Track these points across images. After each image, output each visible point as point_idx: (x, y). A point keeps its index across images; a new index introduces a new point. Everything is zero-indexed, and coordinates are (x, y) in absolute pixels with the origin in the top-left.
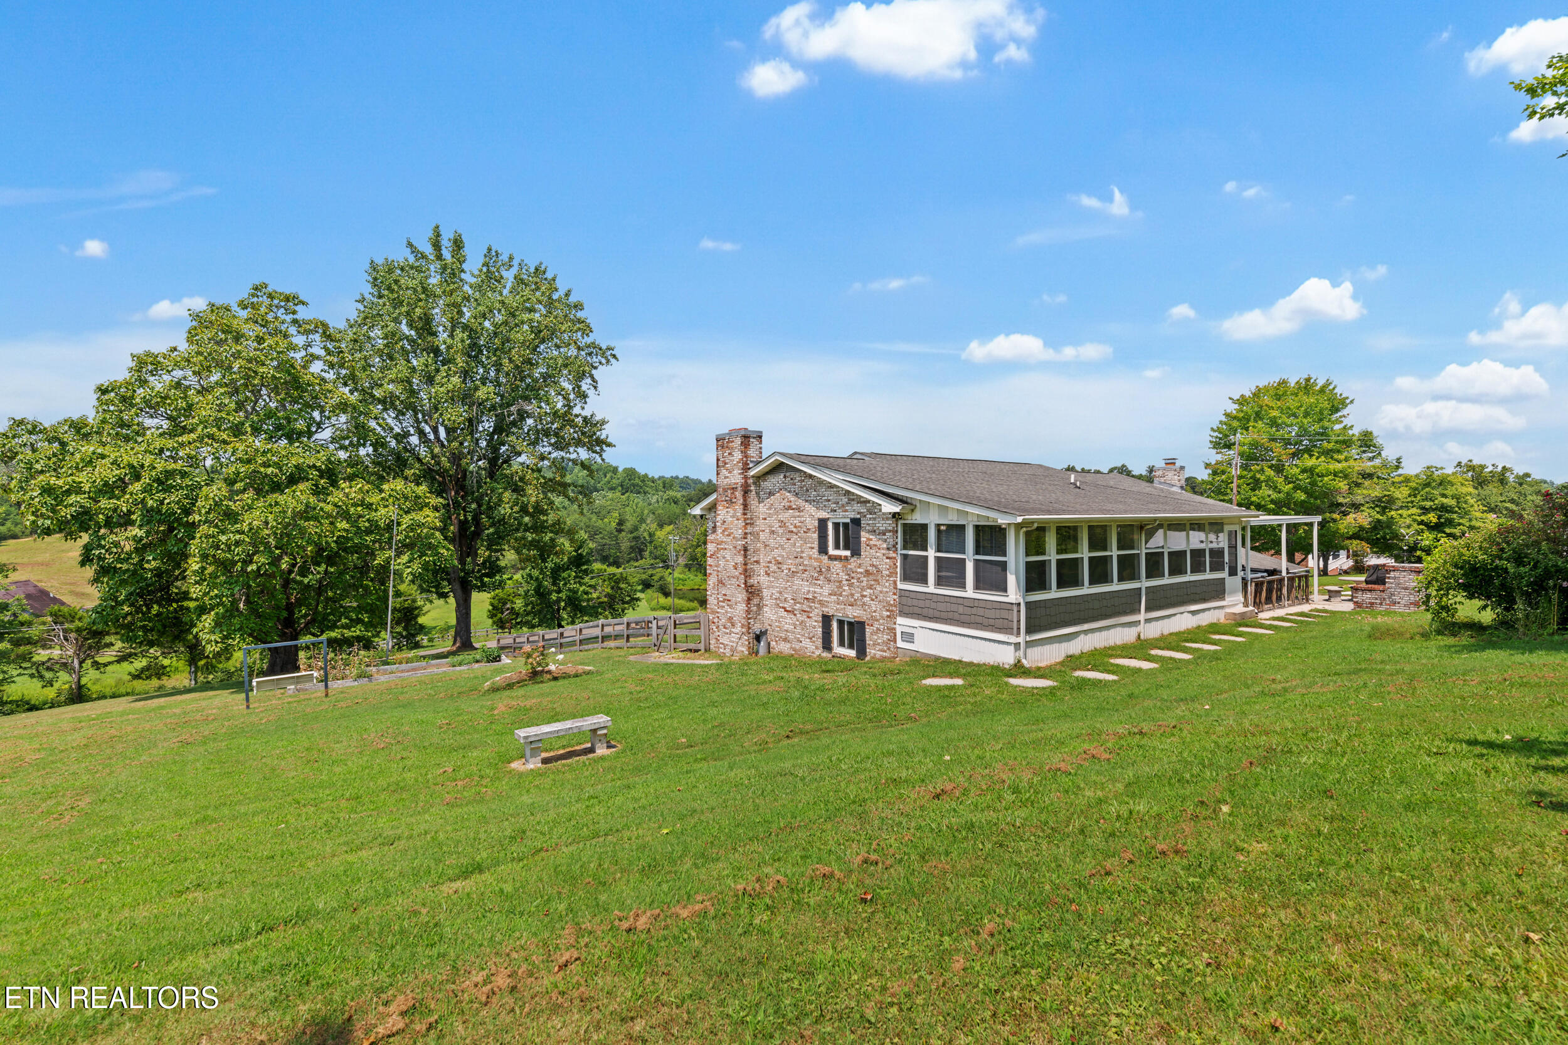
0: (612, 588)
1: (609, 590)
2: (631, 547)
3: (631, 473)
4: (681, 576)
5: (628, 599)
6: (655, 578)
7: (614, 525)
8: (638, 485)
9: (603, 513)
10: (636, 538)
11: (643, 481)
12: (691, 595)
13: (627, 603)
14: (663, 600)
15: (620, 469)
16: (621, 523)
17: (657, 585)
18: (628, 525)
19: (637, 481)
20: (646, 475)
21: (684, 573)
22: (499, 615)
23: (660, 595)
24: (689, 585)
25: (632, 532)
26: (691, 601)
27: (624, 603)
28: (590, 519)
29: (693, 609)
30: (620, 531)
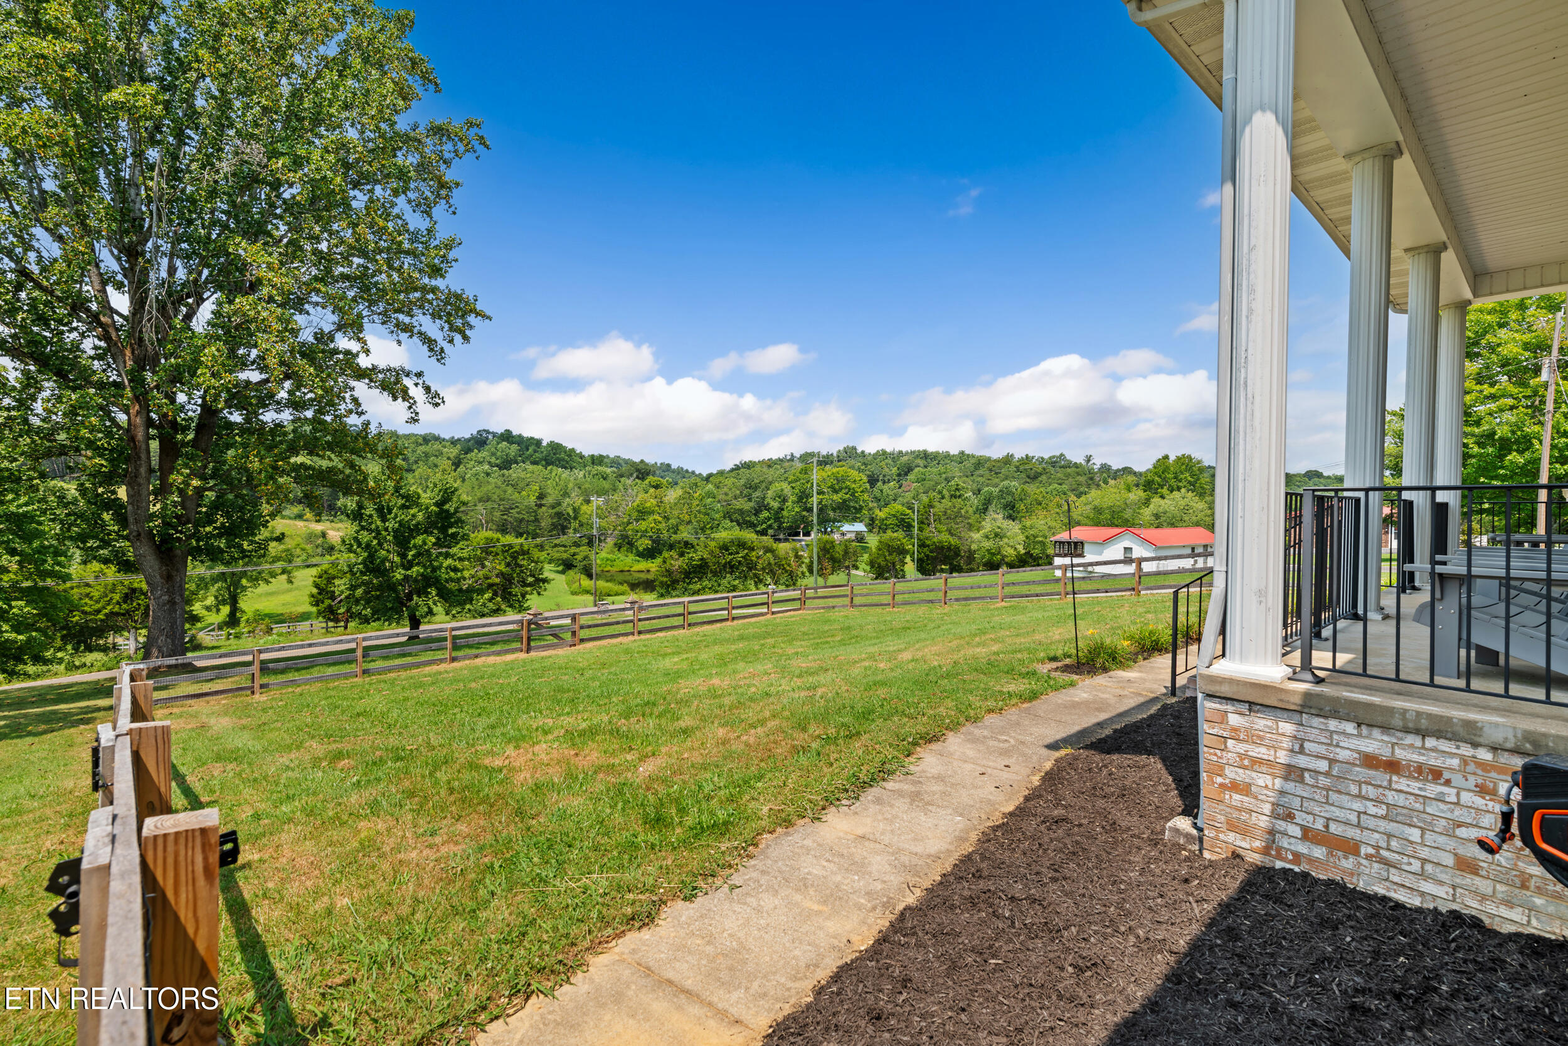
0: (508, 565)
1: (502, 567)
2: (553, 524)
3: (555, 447)
4: (609, 556)
5: (531, 579)
6: (579, 557)
7: (533, 498)
8: (563, 460)
9: (521, 485)
10: (559, 515)
11: (570, 456)
12: (620, 577)
13: (530, 585)
14: (586, 583)
15: (544, 443)
16: (541, 496)
17: (580, 565)
18: (549, 500)
19: (563, 455)
20: (573, 450)
21: (612, 552)
22: (327, 602)
23: (583, 576)
24: (619, 565)
25: (553, 508)
26: (621, 584)
27: (525, 585)
28: (505, 492)
29: (622, 594)
30: (540, 506)
